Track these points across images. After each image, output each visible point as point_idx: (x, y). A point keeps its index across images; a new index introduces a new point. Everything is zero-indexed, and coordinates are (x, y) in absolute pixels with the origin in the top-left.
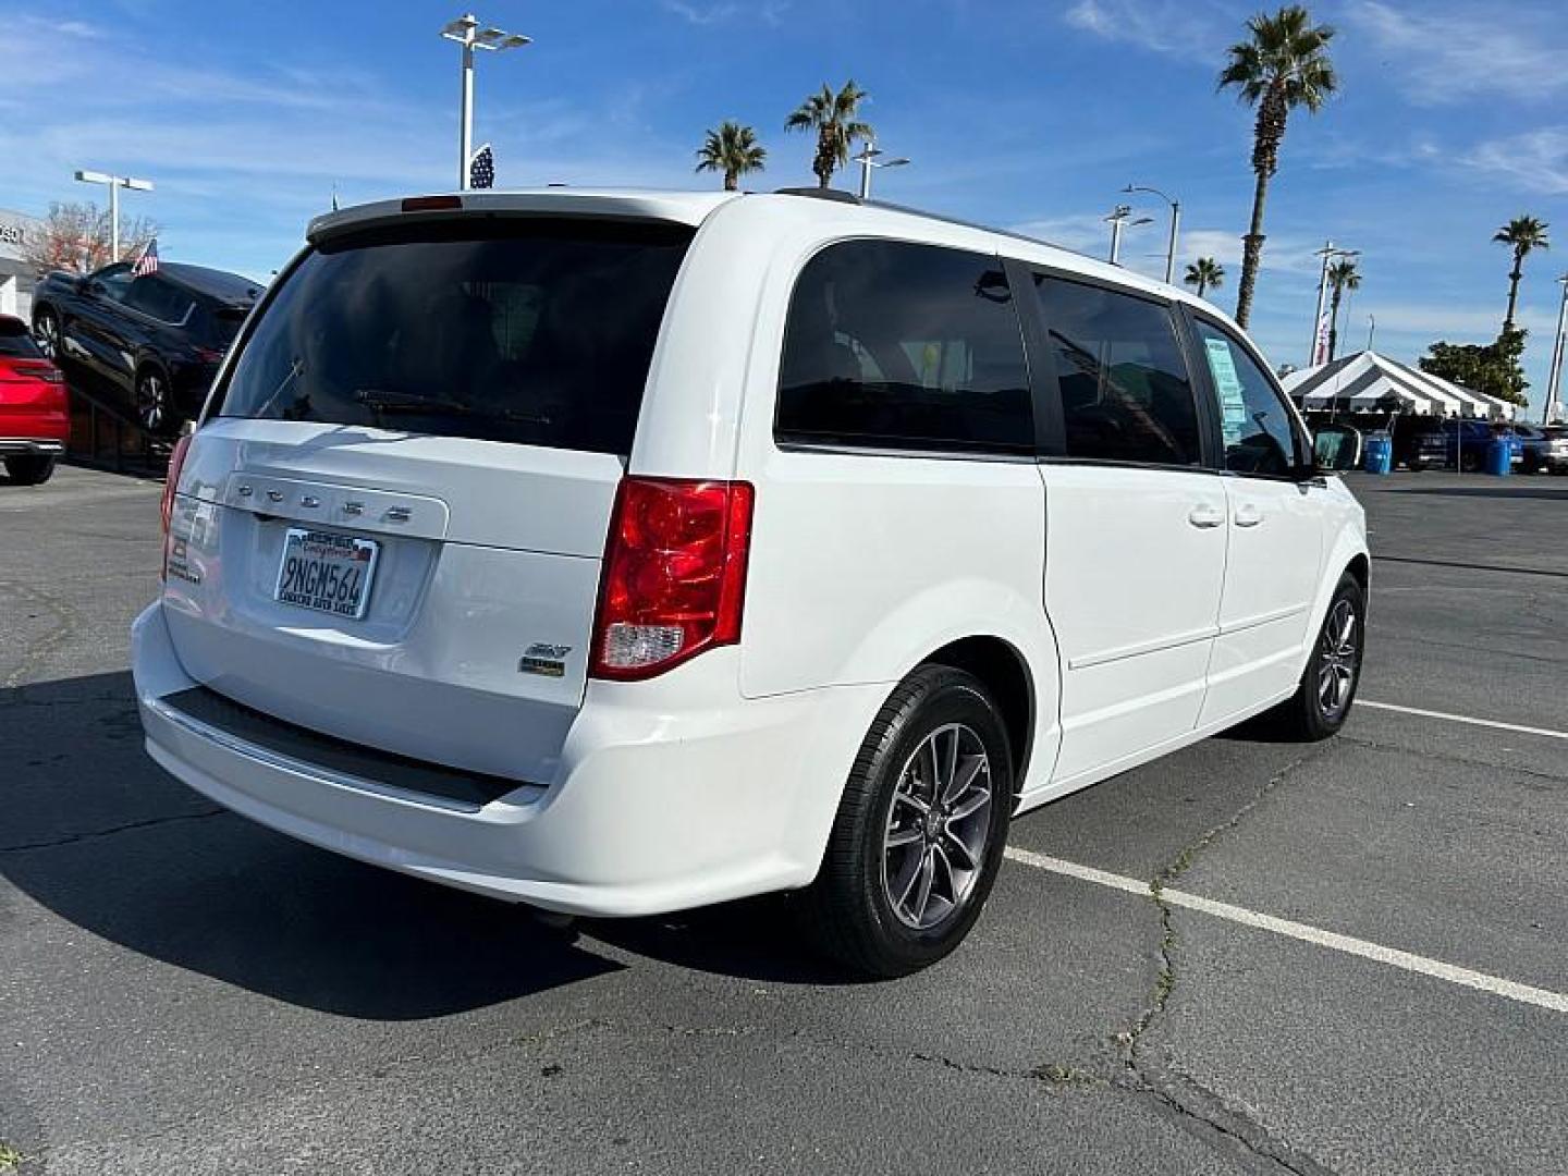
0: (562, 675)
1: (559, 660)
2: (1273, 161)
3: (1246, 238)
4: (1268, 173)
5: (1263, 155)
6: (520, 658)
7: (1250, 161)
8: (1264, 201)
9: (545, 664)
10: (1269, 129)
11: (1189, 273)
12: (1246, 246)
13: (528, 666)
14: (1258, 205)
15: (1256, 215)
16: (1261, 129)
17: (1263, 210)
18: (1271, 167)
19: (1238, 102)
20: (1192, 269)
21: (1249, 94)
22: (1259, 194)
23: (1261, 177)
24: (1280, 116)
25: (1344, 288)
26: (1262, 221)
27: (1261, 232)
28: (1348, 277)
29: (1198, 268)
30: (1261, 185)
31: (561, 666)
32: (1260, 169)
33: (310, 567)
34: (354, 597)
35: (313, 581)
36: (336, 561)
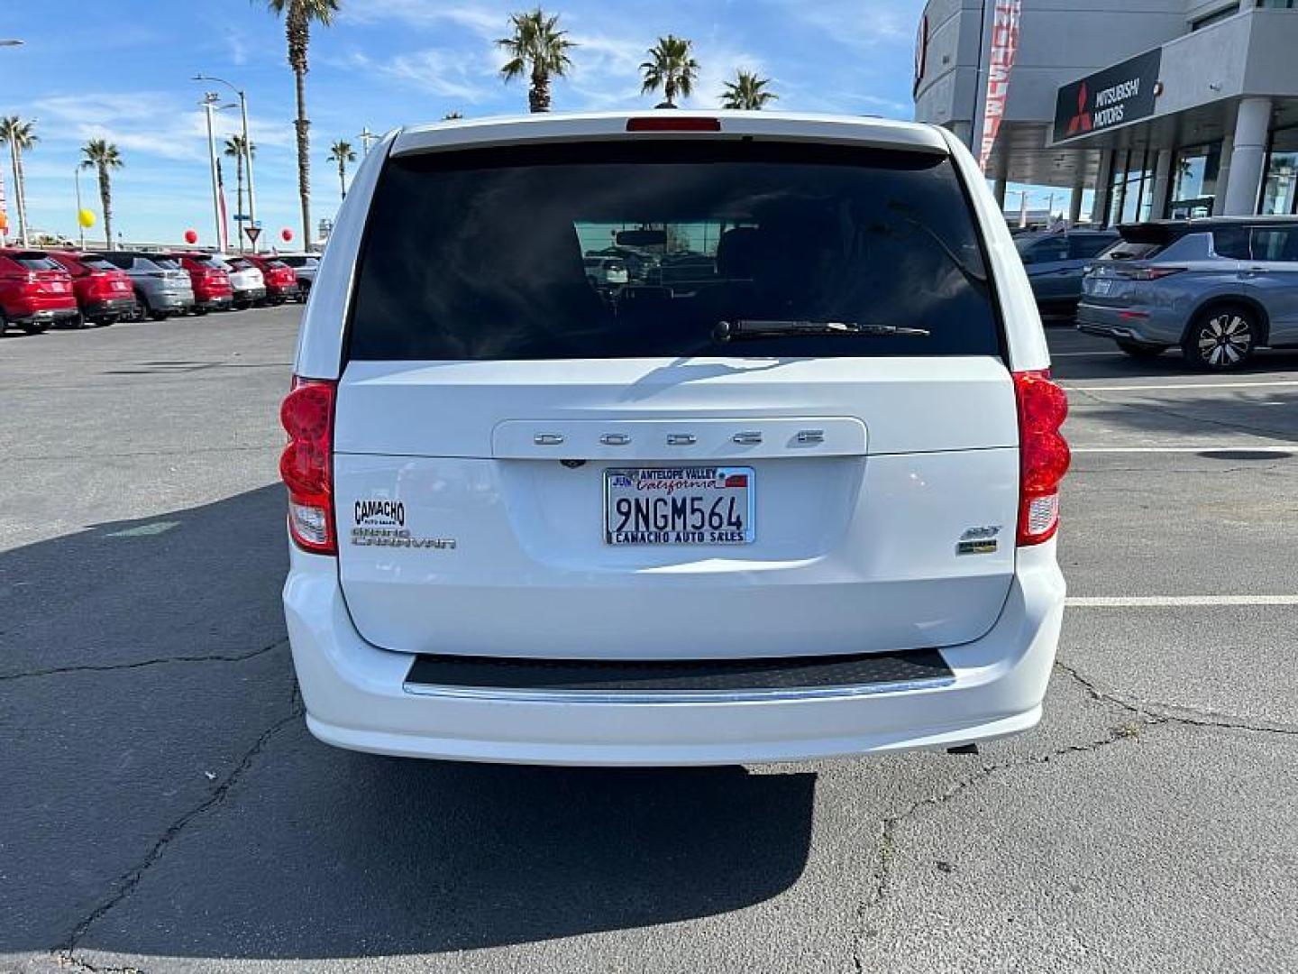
0: (995, 550)
1: (993, 538)
2: (304, 63)
3: (296, 122)
4: (303, 71)
5: (296, 54)
6: (956, 543)
7: (288, 61)
8: (304, 92)
9: (981, 544)
10: (297, 35)
11: (228, 147)
12: (297, 128)
13: (965, 549)
14: (300, 96)
15: (300, 104)
16: (291, 36)
17: (305, 100)
18: (305, 66)
19: (269, 11)
20: (230, 144)
21: (274, 7)
22: (300, 88)
23: (299, 74)
24: (304, 27)
25: (346, 160)
26: (305, 109)
27: (306, 118)
28: (348, 152)
29: (234, 143)
30: (299, 81)
31: (994, 543)
32: (296, 67)
33: (655, 504)
34: (738, 524)
35: (665, 517)
36: (689, 493)
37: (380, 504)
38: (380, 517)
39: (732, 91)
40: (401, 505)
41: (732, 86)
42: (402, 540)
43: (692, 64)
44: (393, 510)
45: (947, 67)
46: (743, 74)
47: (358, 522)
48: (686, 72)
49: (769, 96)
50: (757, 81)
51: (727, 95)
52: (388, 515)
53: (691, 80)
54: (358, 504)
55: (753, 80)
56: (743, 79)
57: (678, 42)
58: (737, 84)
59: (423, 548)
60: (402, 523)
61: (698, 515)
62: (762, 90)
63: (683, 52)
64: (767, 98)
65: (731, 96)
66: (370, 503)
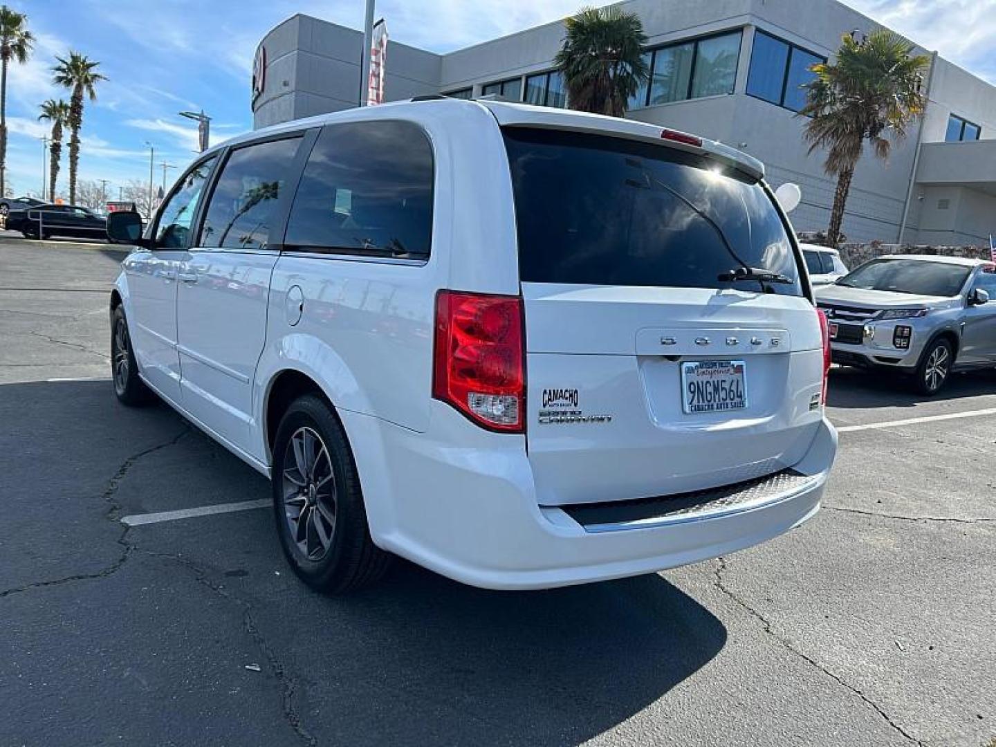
1: (818, 401)
6: (810, 403)
9: (815, 404)
13: (811, 407)
33: (706, 385)
34: (740, 397)
35: (710, 393)
36: (721, 377)
37: (561, 391)
38: (561, 401)
39: (64, 66)
40: (576, 392)
41: (64, 62)
42: (576, 417)
43: (27, 35)
44: (571, 395)
45: (287, 89)
46: (75, 54)
47: (544, 406)
48: (22, 41)
49: (99, 77)
50: (88, 62)
51: (59, 69)
52: (567, 399)
53: (27, 49)
54: (545, 392)
55: (84, 61)
56: (75, 59)
57: (12, 13)
58: (69, 61)
59: (590, 422)
60: (576, 405)
61: (724, 391)
62: (93, 71)
63: (19, 23)
64: (97, 78)
65: (63, 71)
66: (554, 391)
